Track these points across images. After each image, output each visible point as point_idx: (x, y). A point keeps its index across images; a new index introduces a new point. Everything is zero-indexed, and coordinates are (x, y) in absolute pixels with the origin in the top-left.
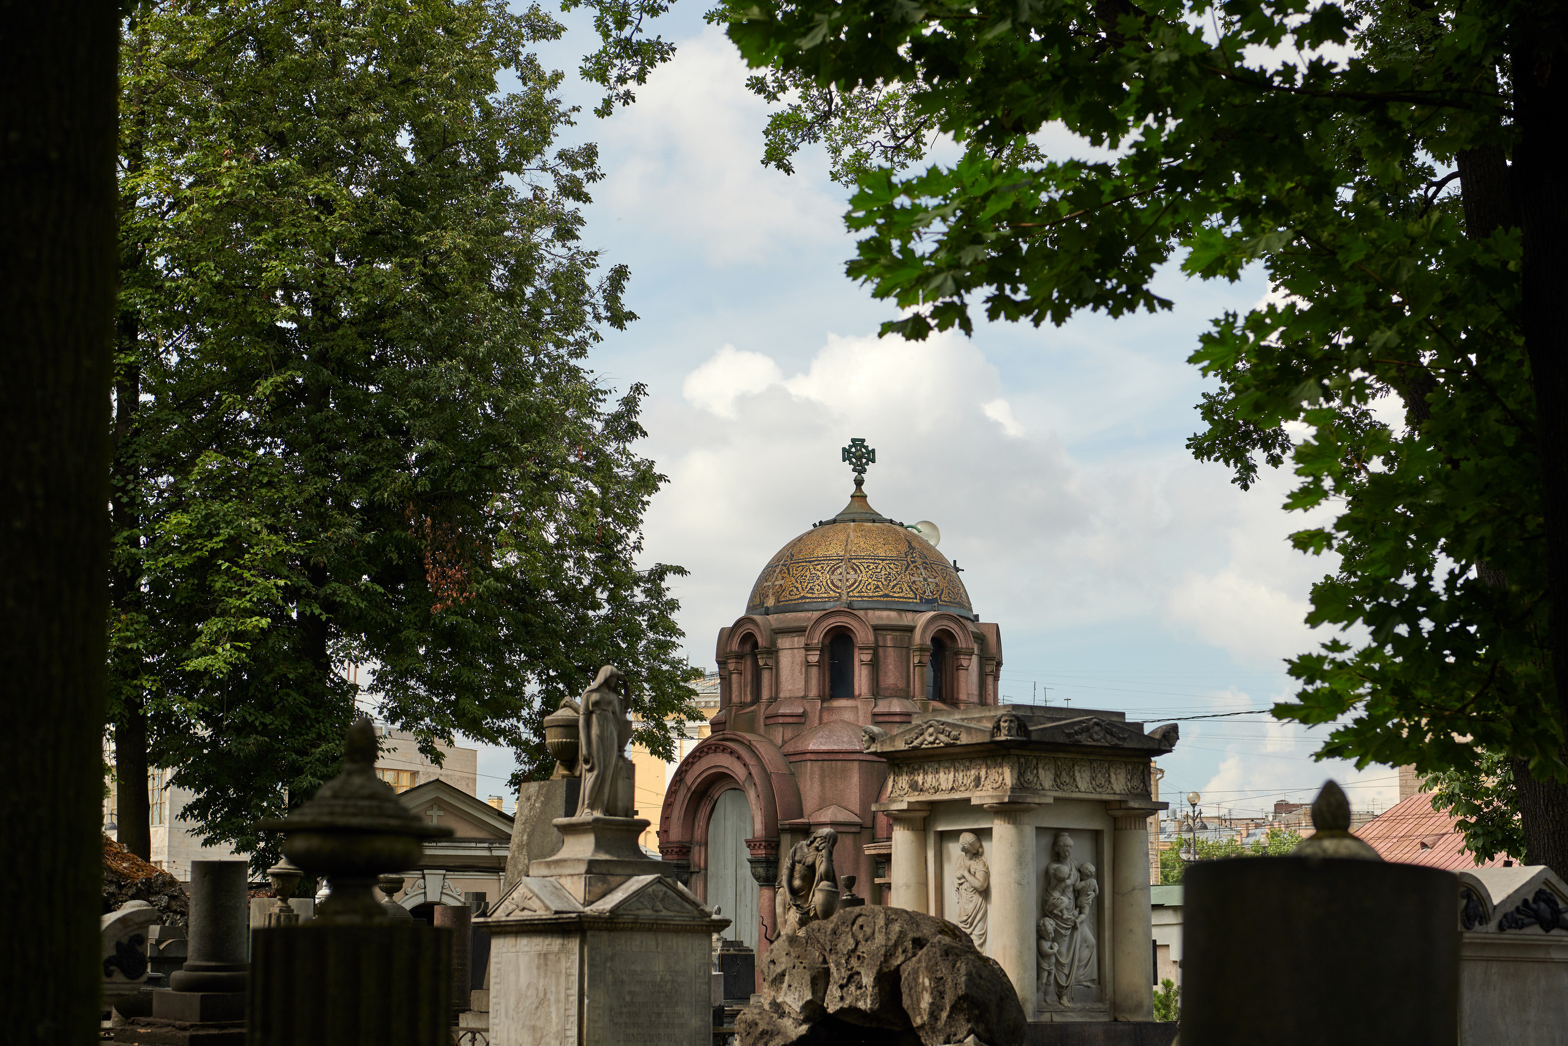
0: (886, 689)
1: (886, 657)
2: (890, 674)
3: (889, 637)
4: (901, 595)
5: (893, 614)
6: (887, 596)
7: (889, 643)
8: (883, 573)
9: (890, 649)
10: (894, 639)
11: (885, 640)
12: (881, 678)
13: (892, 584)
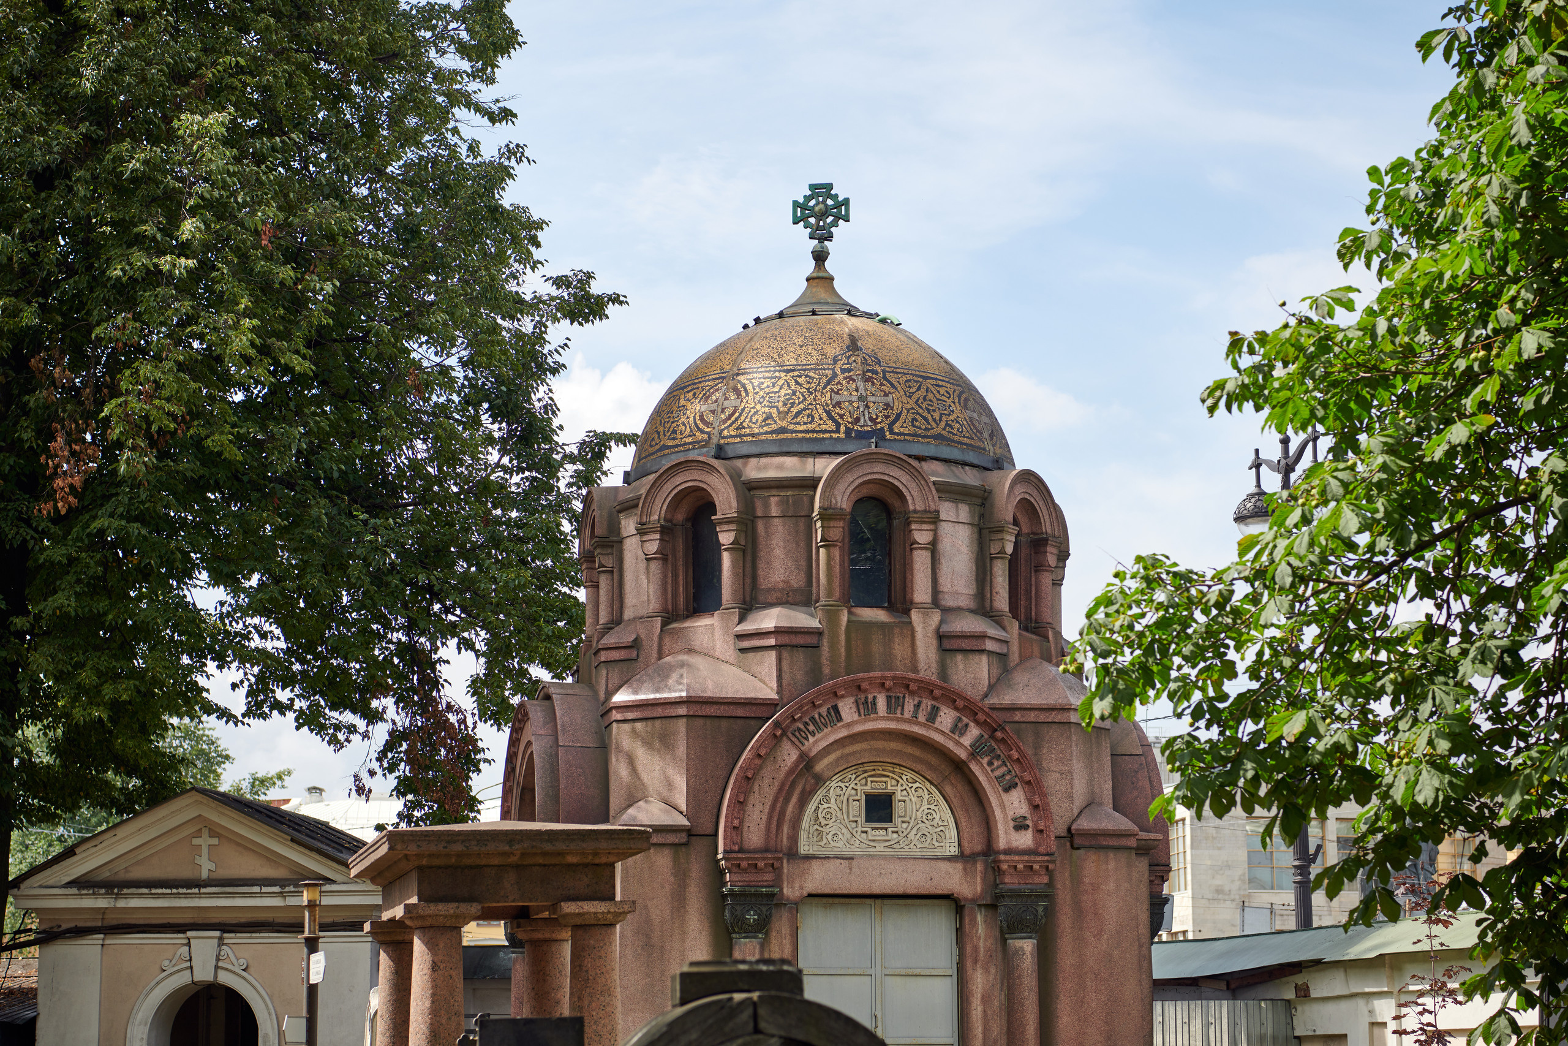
0: (769, 590)
1: (768, 536)
2: (776, 564)
3: (773, 500)
4: (810, 427)
5: (789, 461)
6: (783, 430)
7: (774, 511)
8: (783, 392)
9: (776, 521)
10: (784, 502)
11: (767, 506)
12: (761, 573)
13: (794, 410)
